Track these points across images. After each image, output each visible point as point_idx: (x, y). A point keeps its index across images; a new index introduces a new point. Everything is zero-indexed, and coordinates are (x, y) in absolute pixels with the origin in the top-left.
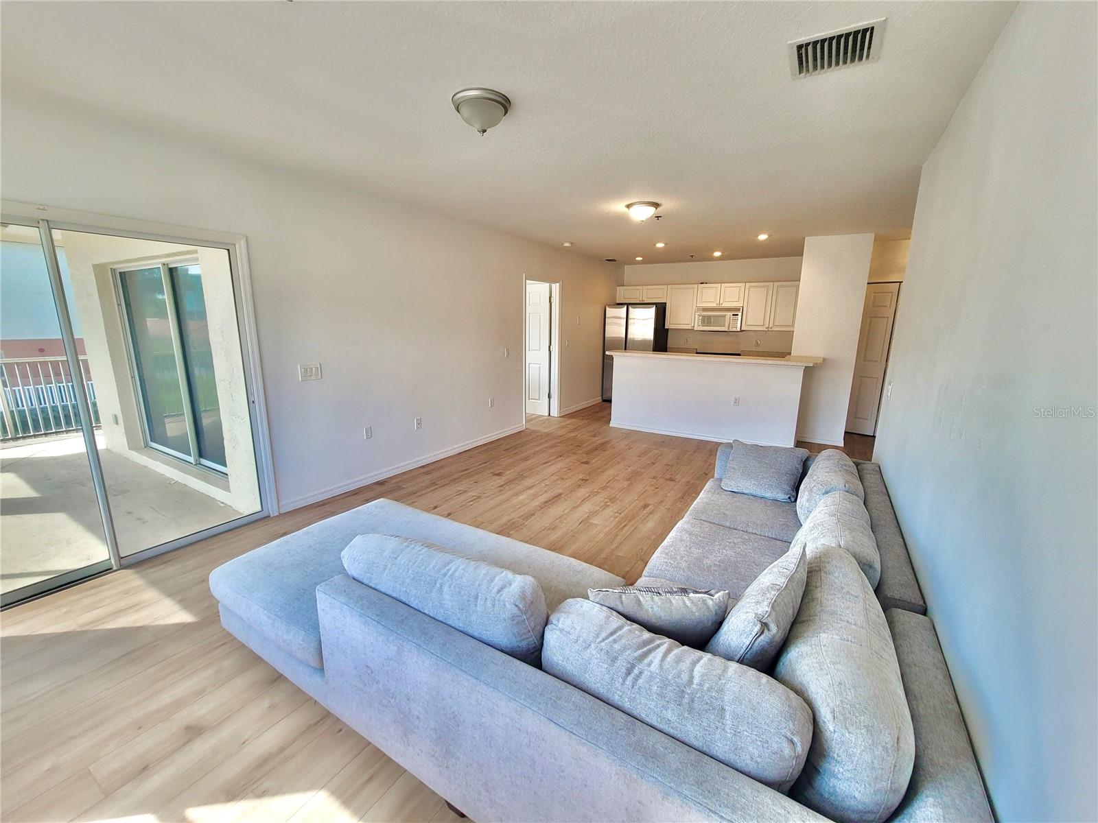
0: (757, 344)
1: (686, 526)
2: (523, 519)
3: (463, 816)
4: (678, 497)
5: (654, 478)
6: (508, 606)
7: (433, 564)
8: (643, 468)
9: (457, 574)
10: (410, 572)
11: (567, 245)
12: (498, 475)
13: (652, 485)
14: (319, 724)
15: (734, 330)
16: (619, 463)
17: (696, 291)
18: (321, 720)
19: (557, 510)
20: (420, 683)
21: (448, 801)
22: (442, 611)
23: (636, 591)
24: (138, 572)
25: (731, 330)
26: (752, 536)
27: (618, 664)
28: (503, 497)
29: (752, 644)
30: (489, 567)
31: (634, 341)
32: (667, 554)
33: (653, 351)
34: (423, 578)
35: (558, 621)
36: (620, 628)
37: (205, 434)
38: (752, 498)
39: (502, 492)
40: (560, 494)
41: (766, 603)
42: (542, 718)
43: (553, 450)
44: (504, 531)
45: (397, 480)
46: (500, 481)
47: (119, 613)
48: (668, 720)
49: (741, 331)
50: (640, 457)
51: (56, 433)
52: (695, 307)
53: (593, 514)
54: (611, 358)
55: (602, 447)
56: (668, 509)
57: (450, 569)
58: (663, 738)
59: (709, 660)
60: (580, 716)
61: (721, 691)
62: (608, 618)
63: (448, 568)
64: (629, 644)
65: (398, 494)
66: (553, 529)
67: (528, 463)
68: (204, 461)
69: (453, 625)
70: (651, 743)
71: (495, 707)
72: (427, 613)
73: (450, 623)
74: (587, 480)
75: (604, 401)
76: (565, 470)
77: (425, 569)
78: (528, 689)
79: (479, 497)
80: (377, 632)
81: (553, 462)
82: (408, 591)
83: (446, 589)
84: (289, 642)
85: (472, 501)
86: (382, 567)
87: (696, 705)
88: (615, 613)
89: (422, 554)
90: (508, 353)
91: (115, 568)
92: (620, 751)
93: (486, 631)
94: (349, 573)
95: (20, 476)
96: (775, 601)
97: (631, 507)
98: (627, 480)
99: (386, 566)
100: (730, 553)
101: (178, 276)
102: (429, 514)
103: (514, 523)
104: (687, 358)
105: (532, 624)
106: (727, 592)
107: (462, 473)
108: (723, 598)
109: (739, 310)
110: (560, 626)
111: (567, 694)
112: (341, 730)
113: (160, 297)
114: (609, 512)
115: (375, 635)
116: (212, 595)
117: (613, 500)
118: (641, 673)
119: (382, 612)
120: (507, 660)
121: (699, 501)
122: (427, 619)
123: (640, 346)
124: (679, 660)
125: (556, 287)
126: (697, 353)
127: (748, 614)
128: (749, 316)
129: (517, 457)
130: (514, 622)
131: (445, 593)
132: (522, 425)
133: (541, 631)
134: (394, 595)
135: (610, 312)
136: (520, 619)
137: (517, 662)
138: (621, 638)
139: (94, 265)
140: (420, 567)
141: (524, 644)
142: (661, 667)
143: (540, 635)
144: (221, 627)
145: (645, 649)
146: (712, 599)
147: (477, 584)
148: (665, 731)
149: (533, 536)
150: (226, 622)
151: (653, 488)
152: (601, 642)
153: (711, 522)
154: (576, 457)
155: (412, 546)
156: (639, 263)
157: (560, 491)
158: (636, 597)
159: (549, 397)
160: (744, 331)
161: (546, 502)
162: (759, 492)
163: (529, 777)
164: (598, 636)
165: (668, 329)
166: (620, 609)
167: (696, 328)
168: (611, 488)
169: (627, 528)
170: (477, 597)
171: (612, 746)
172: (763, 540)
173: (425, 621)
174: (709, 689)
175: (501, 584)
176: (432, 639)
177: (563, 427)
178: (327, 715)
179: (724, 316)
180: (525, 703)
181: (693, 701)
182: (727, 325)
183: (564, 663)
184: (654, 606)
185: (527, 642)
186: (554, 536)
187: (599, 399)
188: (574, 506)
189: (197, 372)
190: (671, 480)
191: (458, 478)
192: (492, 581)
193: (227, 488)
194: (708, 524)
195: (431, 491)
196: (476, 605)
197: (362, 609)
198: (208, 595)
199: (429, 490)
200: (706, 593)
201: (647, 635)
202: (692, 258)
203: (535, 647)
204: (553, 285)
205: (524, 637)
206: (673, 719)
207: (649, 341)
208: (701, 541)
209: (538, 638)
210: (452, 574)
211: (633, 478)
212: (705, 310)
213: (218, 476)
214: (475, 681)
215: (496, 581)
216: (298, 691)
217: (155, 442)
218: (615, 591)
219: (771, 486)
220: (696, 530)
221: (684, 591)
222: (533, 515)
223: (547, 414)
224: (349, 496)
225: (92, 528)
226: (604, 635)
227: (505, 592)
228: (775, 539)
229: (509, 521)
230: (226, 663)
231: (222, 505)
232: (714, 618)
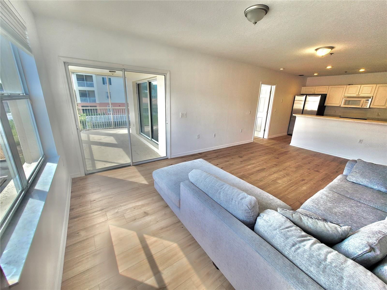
0: (378, 115)
1: (325, 193)
2: (249, 175)
3: (218, 269)
4: (320, 179)
5: (309, 169)
6: (244, 205)
7: (218, 184)
8: (304, 164)
9: (226, 189)
10: (210, 185)
11: (282, 69)
12: (241, 157)
13: (308, 172)
14: (177, 223)
15: (365, 107)
16: (292, 160)
17: (345, 89)
18: (178, 222)
19: (263, 174)
20: (210, 222)
21: (214, 262)
22: (219, 200)
23: (300, 214)
24: (136, 168)
25: (363, 107)
26: (363, 205)
27: (289, 240)
28: (242, 165)
29: (362, 255)
30: (238, 190)
31: (306, 111)
32: (313, 202)
33: (316, 115)
34: (214, 188)
35: (263, 216)
36: (291, 227)
37: (154, 132)
38: (364, 187)
39: (241, 164)
40: (265, 168)
41: (375, 239)
42: (253, 249)
43: (264, 151)
44: (241, 177)
45: (205, 153)
46: (241, 159)
47: (132, 177)
48: (311, 271)
49: (369, 108)
50: (303, 159)
51: (121, 127)
52: (343, 96)
53: (279, 178)
54: (295, 117)
55: (286, 153)
56: (314, 184)
57: (224, 187)
58: (307, 277)
59: (337, 254)
60: (269, 255)
61: (342, 269)
62: (286, 221)
63: (223, 186)
64: (295, 235)
65: (205, 158)
66: (261, 181)
67: (253, 155)
68: (153, 140)
69: (223, 206)
70: (301, 277)
71: (235, 239)
72: (214, 200)
73: (222, 205)
74: (277, 165)
75: (288, 135)
76: (268, 159)
77: (215, 185)
78: (249, 237)
79: (233, 164)
80: (198, 201)
81: (263, 156)
82: (208, 191)
83: (222, 193)
84: (171, 197)
85: (230, 165)
86: (201, 181)
87: (327, 270)
88: (289, 220)
89: (214, 180)
90: (250, 113)
91: (131, 165)
92: (286, 274)
93: (235, 211)
94: (190, 181)
95: (114, 138)
96: (381, 239)
97: (296, 179)
98: (296, 168)
99: (202, 181)
100: (349, 209)
101: (151, 84)
102: (216, 167)
103: (245, 175)
104: (336, 119)
105: (253, 215)
106: (350, 227)
107: (227, 155)
108: (347, 229)
109: (370, 98)
110: (264, 218)
111: (264, 244)
112: (183, 227)
113: (147, 91)
114: (285, 179)
115: (197, 202)
116: (153, 178)
117: (288, 175)
118: (299, 248)
119: (200, 196)
120: (241, 224)
121: (333, 183)
122: (214, 202)
123: (310, 113)
124: (319, 249)
125: (274, 87)
126: (340, 117)
127: (362, 241)
128: (376, 101)
129: (249, 152)
130: (246, 212)
131: (221, 194)
132: (252, 140)
133: (256, 218)
134: (204, 191)
135: (297, 98)
136: (248, 211)
137: (246, 226)
138: (291, 231)
139: (132, 82)
140: (213, 184)
141: (248, 220)
142: (310, 249)
143: (255, 219)
144: (154, 187)
145: (302, 239)
146: (340, 228)
147: (233, 194)
148: (309, 275)
149: (252, 182)
150: (155, 186)
151: (307, 173)
152: (281, 230)
153: (338, 194)
154: (273, 155)
155: (211, 176)
156: (316, 76)
157: (265, 167)
158: (300, 216)
159: (264, 131)
160: (371, 108)
161: (259, 170)
162: (370, 185)
163: (245, 267)
164: (280, 227)
165: (325, 106)
166: (291, 219)
167: (342, 106)
168: (288, 170)
169: (293, 187)
170: (232, 199)
171: (282, 271)
172: (369, 208)
173: (213, 202)
174: (336, 267)
175: (242, 197)
176: (215, 209)
177: (268, 143)
178: (179, 222)
179: (360, 101)
180: (247, 242)
181: (325, 268)
182: (361, 104)
183: (264, 232)
184: (308, 222)
185: (250, 220)
186: (261, 184)
187: (286, 134)
188: (270, 174)
189: (154, 114)
190: (317, 171)
191: (226, 156)
192: (239, 195)
193: (158, 148)
194: (337, 194)
195: (216, 159)
196: (232, 202)
197: (194, 193)
198: (151, 177)
199: (216, 158)
200: (337, 224)
201: (304, 233)
202: (346, 73)
203: (252, 223)
204: (273, 86)
205: (249, 218)
206: (314, 272)
207: (316, 111)
208: (332, 200)
209: (254, 220)
210: (224, 189)
211: (298, 167)
212: (348, 97)
213: (156, 144)
214: (229, 228)
215: (240, 195)
216: (172, 212)
217: (142, 133)
218: (290, 211)
219: (378, 184)
220: (330, 195)
221: (325, 220)
222: (253, 174)
223: (262, 137)
224: (190, 156)
225: (127, 153)
226: (283, 227)
227: (243, 200)
228: (376, 209)
229: (243, 175)
230: (154, 198)
231: (156, 153)
232: (340, 236)
